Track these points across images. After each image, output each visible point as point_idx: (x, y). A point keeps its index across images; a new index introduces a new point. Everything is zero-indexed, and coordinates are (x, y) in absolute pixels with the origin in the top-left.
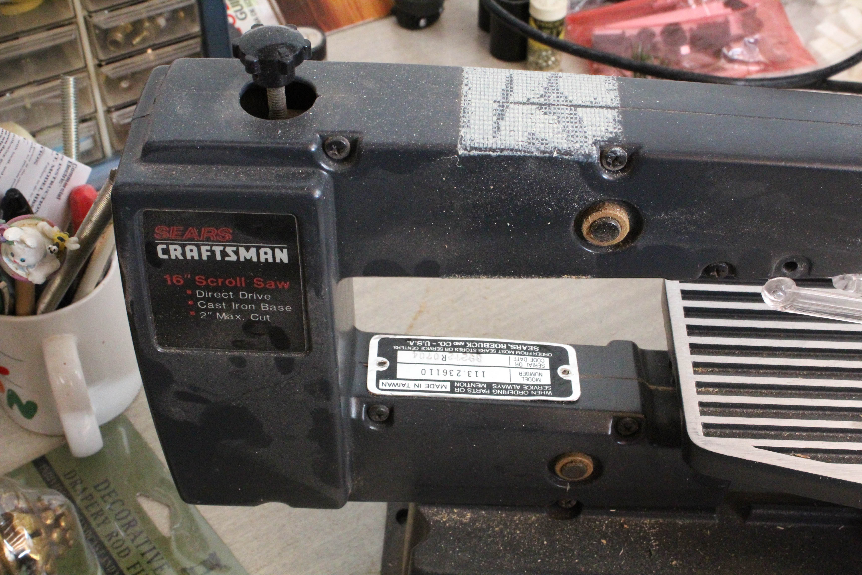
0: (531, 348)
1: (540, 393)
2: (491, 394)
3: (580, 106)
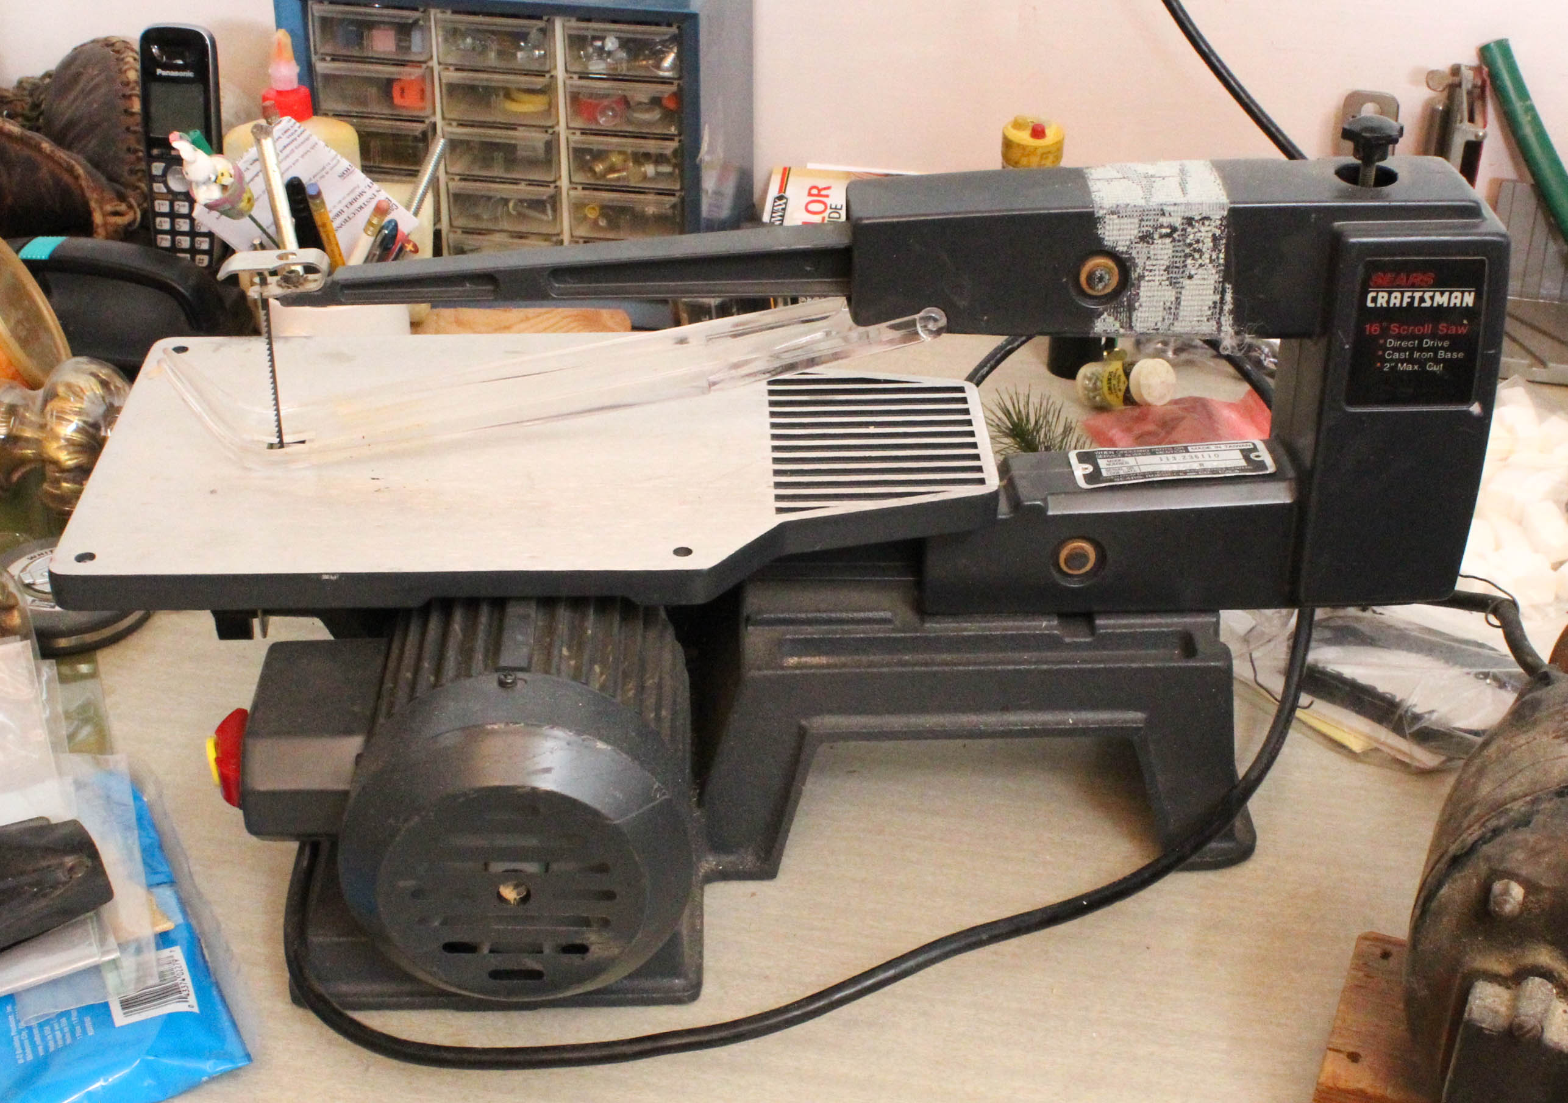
0: (1121, 479)
1: (1106, 453)
2: (1150, 449)
3: (1121, 178)
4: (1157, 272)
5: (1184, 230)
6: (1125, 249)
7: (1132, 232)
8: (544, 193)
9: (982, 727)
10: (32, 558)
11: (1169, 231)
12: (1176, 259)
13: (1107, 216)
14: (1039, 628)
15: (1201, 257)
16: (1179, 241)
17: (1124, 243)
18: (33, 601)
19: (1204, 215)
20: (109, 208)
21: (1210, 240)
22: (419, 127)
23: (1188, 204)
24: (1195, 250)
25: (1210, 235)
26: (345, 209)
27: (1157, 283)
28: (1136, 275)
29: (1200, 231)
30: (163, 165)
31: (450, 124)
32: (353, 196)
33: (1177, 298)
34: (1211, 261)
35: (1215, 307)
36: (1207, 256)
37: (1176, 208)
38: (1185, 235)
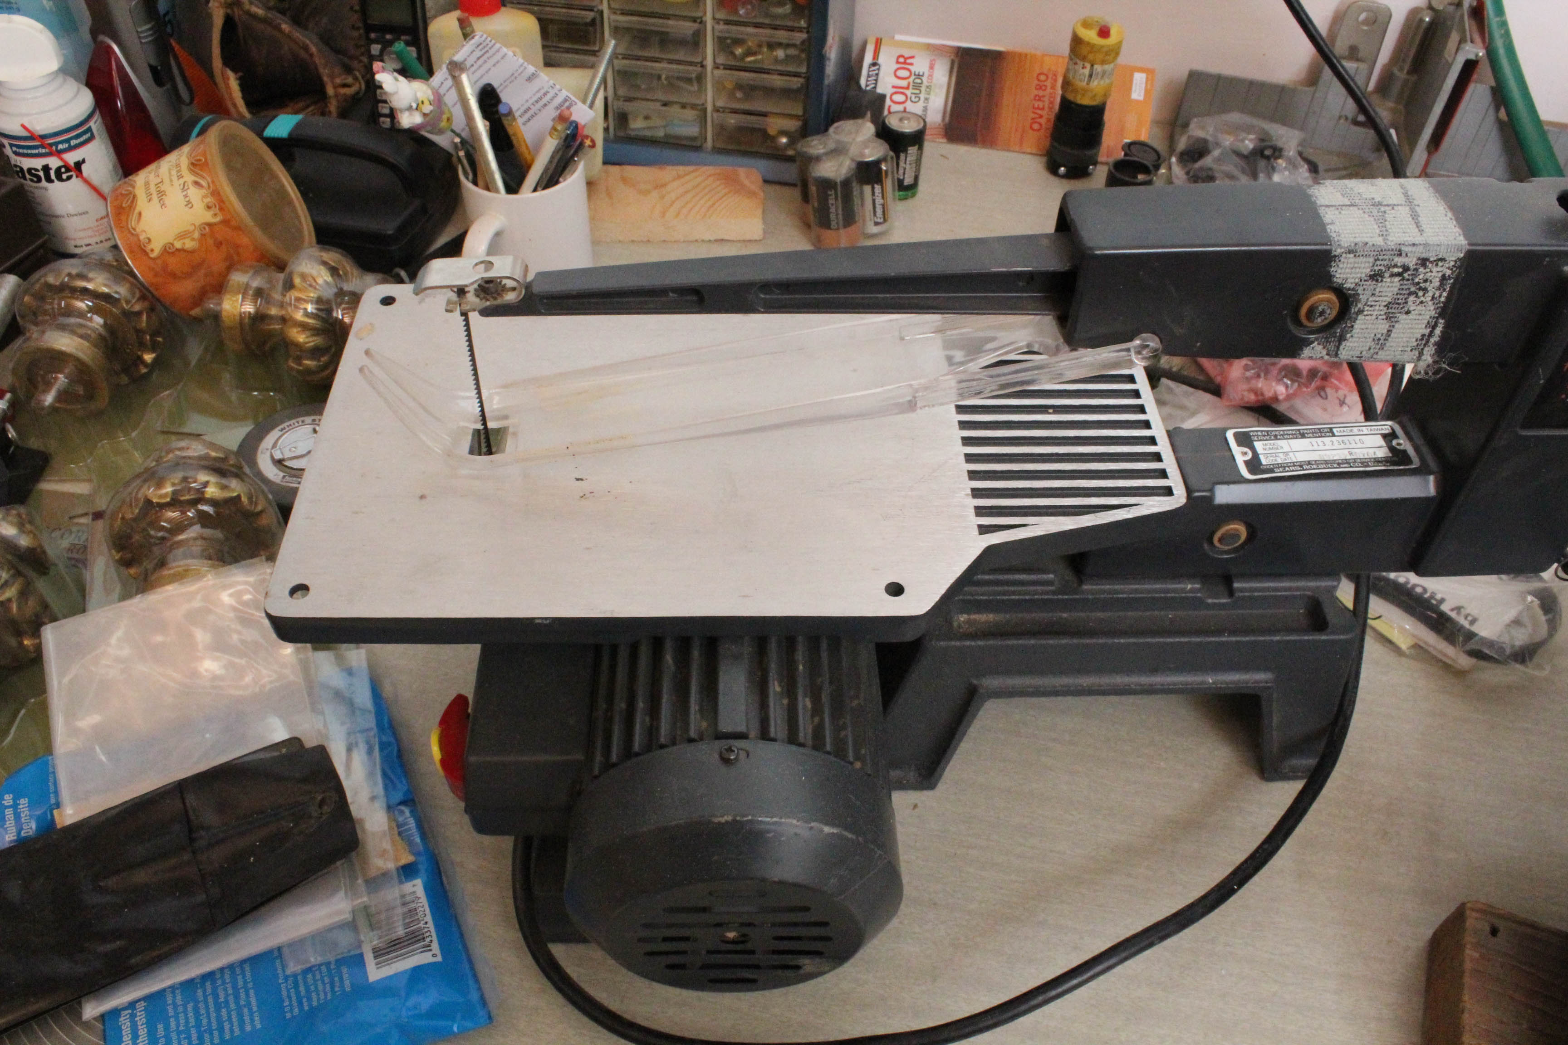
0: (1281, 469)
1: (1260, 433)
2: (1299, 430)
3: (1349, 206)
4: (1377, 308)
5: (1416, 270)
6: (1352, 286)
7: (1364, 271)
8: (694, 71)
9: (1133, 686)
10: (282, 430)
11: (1400, 270)
12: (1399, 296)
13: (1344, 255)
14: (1183, 590)
15: (1424, 295)
16: (1408, 280)
17: (1353, 280)
18: (284, 477)
19: (1440, 257)
20: (338, 81)
21: (1438, 280)
22: (590, 15)
23: (1425, 245)
24: (1420, 289)
25: (1440, 275)
26: (532, 107)
27: (1374, 317)
28: (1356, 310)
29: (1431, 271)
30: (379, 46)
31: (615, 13)
32: (539, 95)
33: (1389, 331)
34: (1433, 298)
35: (1422, 340)
36: (1430, 294)
37: (1414, 249)
38: (1415, 275)
